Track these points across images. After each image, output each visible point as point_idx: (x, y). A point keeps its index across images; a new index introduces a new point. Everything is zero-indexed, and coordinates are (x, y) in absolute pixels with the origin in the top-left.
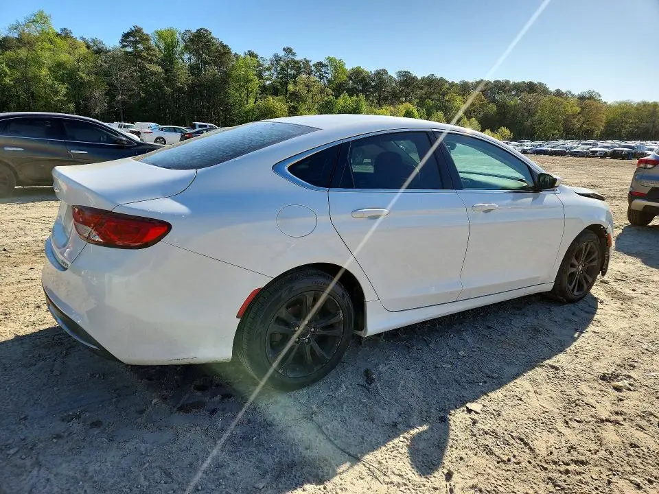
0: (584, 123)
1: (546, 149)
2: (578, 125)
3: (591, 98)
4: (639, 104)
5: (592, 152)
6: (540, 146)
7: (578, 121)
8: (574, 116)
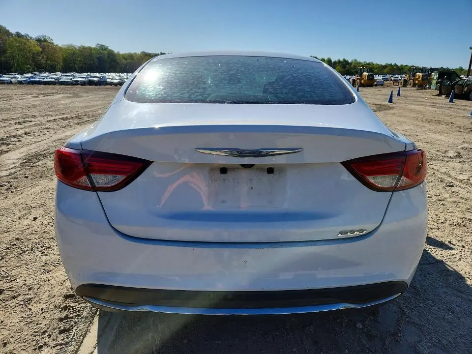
0: (47, 60)
1: (38, 80)
2: (44, 61)
3: (45, 41)
4: (80, 47)
5: (75, 81)
6: (32, 77)
7: (43, 58)
8: (38, 54)
